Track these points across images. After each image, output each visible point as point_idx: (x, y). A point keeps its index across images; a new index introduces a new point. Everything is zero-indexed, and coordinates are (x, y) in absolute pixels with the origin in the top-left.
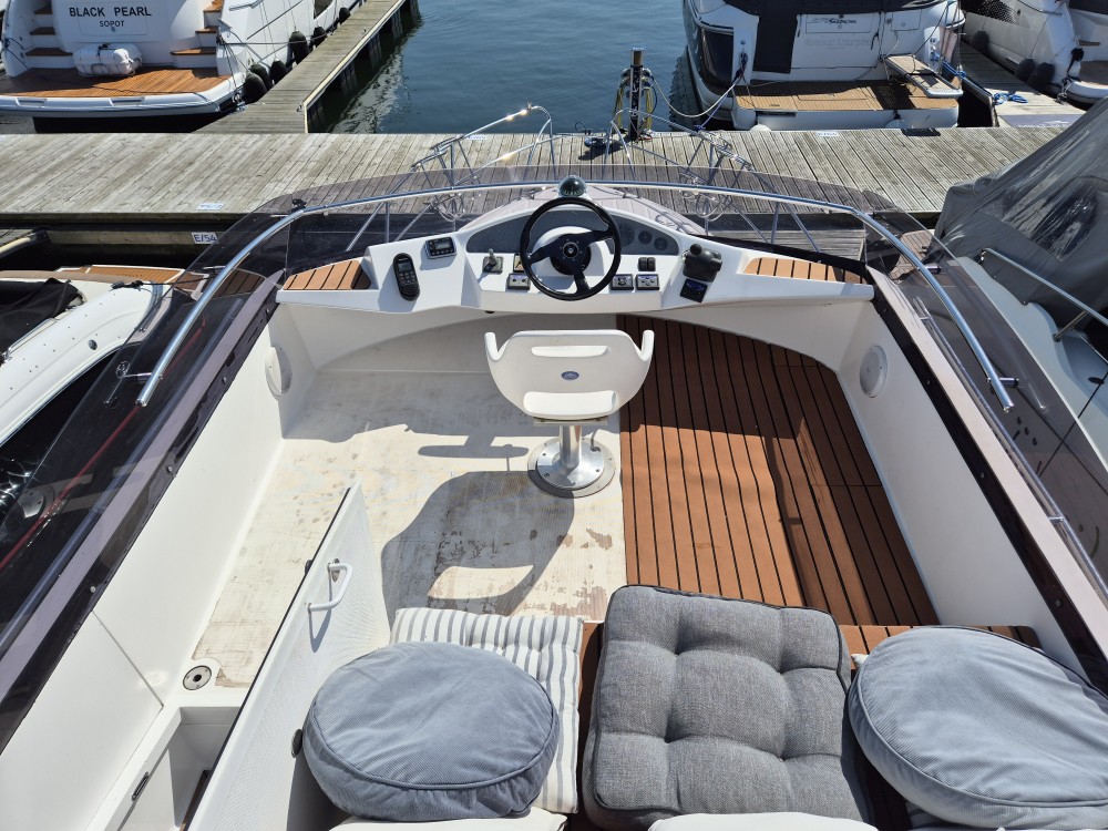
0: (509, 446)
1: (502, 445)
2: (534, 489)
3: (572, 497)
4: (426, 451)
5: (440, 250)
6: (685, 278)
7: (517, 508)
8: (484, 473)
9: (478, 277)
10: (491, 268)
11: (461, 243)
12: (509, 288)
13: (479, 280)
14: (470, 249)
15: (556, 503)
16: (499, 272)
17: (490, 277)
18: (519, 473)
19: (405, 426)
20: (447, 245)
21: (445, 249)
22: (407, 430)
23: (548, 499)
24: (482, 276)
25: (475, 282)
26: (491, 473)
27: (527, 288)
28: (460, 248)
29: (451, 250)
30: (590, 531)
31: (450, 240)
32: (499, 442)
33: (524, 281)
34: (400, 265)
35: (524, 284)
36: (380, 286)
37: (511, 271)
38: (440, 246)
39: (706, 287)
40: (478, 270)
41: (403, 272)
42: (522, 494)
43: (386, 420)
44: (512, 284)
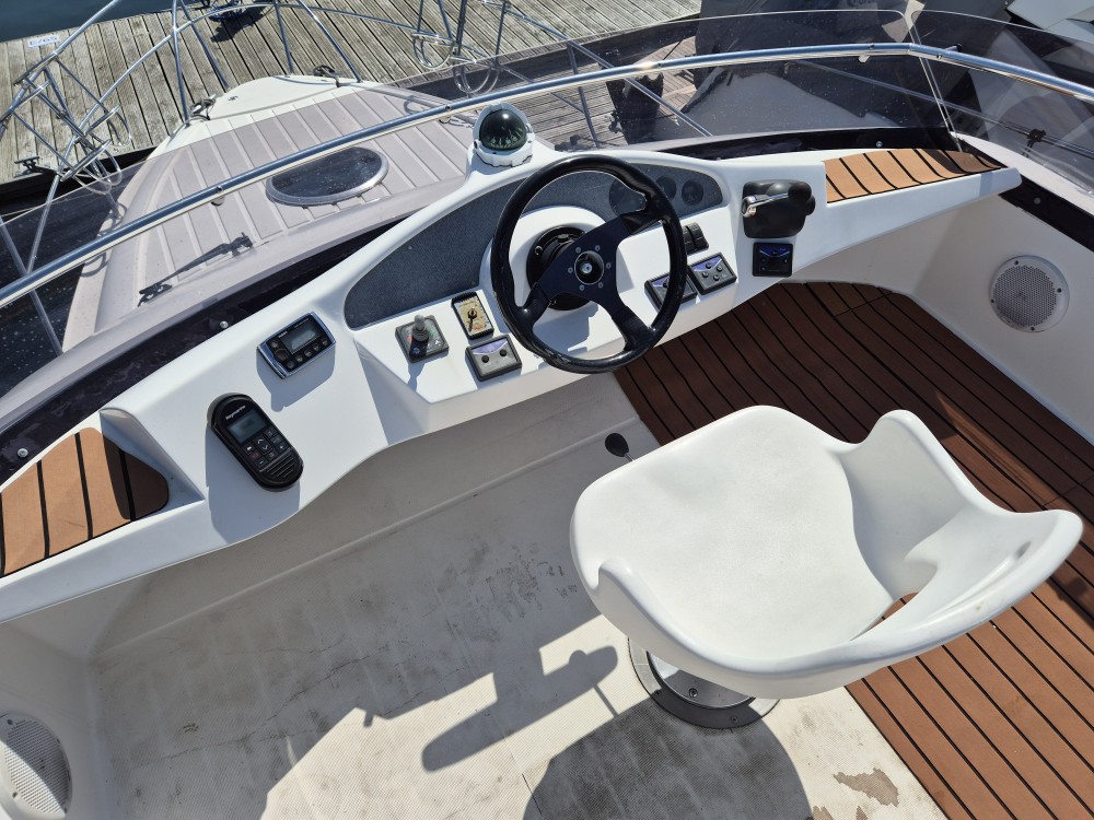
0: (577, 656)
1: (565, 660)
2: (686, 732)
3: (756, 718)
4: (440, 754)
5: (301, 352)
6: (752, 241)
7: (695, 799)
8: (580, 743)
9: (406, 377)
10: (420, 348)
11: (334, 317)
12: (482, 378)
13: (413, 384)
14: (355, 322)
15: (745, 744)
16: (443, 351)
17: (430, 367)
18: (638, 710)
19: (357, 715)
20: (309, 336)
21: (309, 346)
22: (368, 722)
23: (726, 743)
24: (414, 373)
25: (405, 393)
26: (592, 736)
27: (517, 366)
28: (336, 326)
29: (323, 341)
30: (841, 778)
31: (309, 322)
32: (554, 656)
33: (503, 353)
34: (236, 428)
35: (508, 360)
36: (204, 490)
37: (466, 343)
38: (297, 344)
39: (790, 247)
40: (397, 362)
41: (251, 440)
42: (679, 756)
43: (314, 715)
44: (485, 368)
